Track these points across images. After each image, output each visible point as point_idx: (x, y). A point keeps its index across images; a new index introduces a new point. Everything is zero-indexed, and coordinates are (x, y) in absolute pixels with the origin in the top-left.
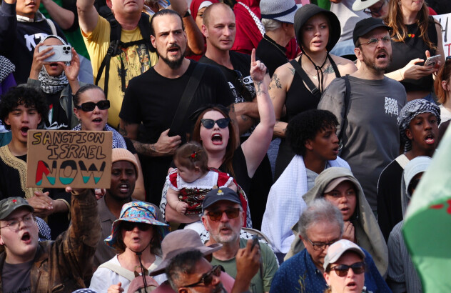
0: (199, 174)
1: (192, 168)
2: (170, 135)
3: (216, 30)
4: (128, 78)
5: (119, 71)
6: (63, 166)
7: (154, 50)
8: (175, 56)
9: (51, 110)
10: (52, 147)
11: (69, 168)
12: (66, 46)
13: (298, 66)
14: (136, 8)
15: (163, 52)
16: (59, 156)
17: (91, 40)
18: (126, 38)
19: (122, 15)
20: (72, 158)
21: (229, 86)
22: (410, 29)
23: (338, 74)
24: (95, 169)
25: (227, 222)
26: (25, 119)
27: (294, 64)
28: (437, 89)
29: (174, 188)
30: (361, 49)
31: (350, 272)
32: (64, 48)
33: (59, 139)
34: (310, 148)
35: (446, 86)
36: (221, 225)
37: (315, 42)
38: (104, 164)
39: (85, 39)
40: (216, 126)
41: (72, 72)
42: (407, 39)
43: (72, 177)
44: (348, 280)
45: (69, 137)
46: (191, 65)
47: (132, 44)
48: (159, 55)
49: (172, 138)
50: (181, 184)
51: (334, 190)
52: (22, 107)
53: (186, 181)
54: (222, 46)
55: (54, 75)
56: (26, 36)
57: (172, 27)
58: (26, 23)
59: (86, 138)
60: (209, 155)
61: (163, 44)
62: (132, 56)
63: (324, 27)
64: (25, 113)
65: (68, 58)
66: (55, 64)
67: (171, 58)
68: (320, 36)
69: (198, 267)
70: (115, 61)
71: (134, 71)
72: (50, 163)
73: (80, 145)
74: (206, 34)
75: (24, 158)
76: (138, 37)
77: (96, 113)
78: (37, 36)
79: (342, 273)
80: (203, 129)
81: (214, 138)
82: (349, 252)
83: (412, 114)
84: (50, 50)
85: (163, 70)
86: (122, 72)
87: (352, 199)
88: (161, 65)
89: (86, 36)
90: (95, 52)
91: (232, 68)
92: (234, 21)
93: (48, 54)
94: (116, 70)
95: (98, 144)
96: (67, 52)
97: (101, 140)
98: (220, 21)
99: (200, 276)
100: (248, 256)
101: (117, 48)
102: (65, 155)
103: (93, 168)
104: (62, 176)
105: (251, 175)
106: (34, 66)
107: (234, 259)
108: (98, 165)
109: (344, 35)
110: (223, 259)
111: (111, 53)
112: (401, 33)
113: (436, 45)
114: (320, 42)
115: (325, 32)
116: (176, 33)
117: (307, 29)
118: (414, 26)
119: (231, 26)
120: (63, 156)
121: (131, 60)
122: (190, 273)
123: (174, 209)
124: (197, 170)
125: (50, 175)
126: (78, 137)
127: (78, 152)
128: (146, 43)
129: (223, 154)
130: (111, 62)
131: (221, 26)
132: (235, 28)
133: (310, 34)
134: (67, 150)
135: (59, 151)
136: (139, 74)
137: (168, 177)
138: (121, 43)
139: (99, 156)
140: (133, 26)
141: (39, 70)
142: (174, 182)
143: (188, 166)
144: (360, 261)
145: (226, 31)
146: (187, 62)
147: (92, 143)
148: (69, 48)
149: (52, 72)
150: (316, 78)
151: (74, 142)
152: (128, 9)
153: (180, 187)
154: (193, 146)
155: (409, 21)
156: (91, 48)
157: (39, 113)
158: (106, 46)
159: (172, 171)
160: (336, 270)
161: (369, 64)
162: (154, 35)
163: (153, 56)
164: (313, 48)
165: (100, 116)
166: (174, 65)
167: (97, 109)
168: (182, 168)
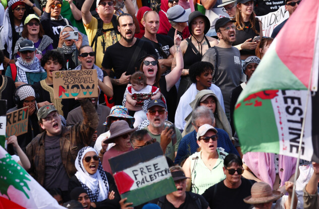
0: (143, 87)
1: (139, 84)
2: (126, 75)
3: (149, 24)
4: (106, 47)
5: (102, 43)
6: (73, 87)
7: (119, 33)
8: (130, 36)
9: (68, 63)
10: (66, 79)
11: (75, 88)
12: (76, 32)
13: (190, 41)
14: (111, 12)
15: (124, 34)
16: (70, 83)
17: (88, 28)
18: (105, 27)
19: (103, 16)
20: (77, 83)
21: (155, 51)
22: (246, 24)
23: (209, 46)
24: (90, 88)
25: (158, 116)
26: (52, 66)
27: (188, 40)
28: (257, 52)
29: (130, 93)
30: (221, 33)
31: (211, 140)
32: (75, 33)
33: (69, 75)
34: (198, 80)
35: (262, 51)
36: (155, 117)
37: (197, 30)
38: (93, 85)
39: (85, 28)
40: (151, 64)
41: (79, 44)
42: (245, 29)
43: (78, 92)
44: (210, 144)
45: (74, 73)
46: (137, 41)
47: (108, 30)
48: (121, 36)
49: (127, 76)
50: (133, 92)
51: (205, 100)
52: (51, 61)
53: (136, 90)
54: (152, 32)
55: (69, 46)
56: (53, 27)
57: (128, 22)
58: (54, 21)
59: (83, 73)
60: (147, 79)
61: (124, 30)
62: (108, 36)
63: (202, 23)
64: (52, 64)
65: (77, 37)
66: (70, 40)
67: (127, 38)
68: (199, 27)
69: (145, 138)
70: (100, 39)
71: (109, 43)
72: (65, 87)
73: (80, 77)
74: (144, 26)
75: (52, 86)
76: (111, 27)
77: (89, 58)
78: (59, 27)
79: (207, 140)
80: (144, 66)
81: (150, 70)
82: (210, 131)
83: (247, 63)
84: (68, 34)
85: (123, 43)
86: (103, 44)
87: (214, 105)
88: (122, 40)
89: (86, 26)
90: (90, 34)
91: (157, 42)
92: (159, 20)
93: (67, 36)
94: (100, 43)
95: (89, 76)
96: (76, 35)
97: (91, 73)
98: (152, 20)
99: (145, 142)
100: (165, 134)
101: (101, 32)
102: (73, 82)
103: (88, 87)
104: (72, 92)
105: (168, 90)
106: (60, 42)
107: (160, 135)
108: (91, 86)
109: (212, 26)
110: (155, 134)
111: (98, 35)
112: (242, 26)
113: (259, 32)
114: (200, 30)
115: (202, 25)
116: (130, 25)
117: (193, 24)
118: (248, 22)
119: (157, 22)
120: (72, 83)
121: (108, 38)
122: (140, 140)
123: (130, 103)
124: (142, 85)
125: (66, 92)
126: (79, 73)
127: (79, 80)
128: (115, 30)
129: (154, 79)
130: (98, 39)
131: (152, 22)
132: (159, 24)
133: (195, 26)
134: (73, 80)
135: (69, 81)
136: (112, 45)
137: (127, 88)
138: (103, 30)
139: (90, 82)
140: (109, 21)
141: (63, 43)
142: (130, 91)
143: (137, 84)
144: (214, 134)
145: (154, 25)
146: (135, 39)
147: (87, 75)
148: (77, 33)
149: (68, 44)
150: (198, 47)
151: (77, 76)
152: (106, 12)
153: (133, 93)
154: (139, 73)
155: (246, 20)
156: (88, 31)
157: (60, 63)
158: (95, 31)
159: (129, 85)
160: (204, 139)
161: (226, 40)
162: (119, 26)
163: (119, 36)
164: (196, 33)
165: (91, 59)
166: (129, 41)
167: (89, 56)
168: (134, 84)
